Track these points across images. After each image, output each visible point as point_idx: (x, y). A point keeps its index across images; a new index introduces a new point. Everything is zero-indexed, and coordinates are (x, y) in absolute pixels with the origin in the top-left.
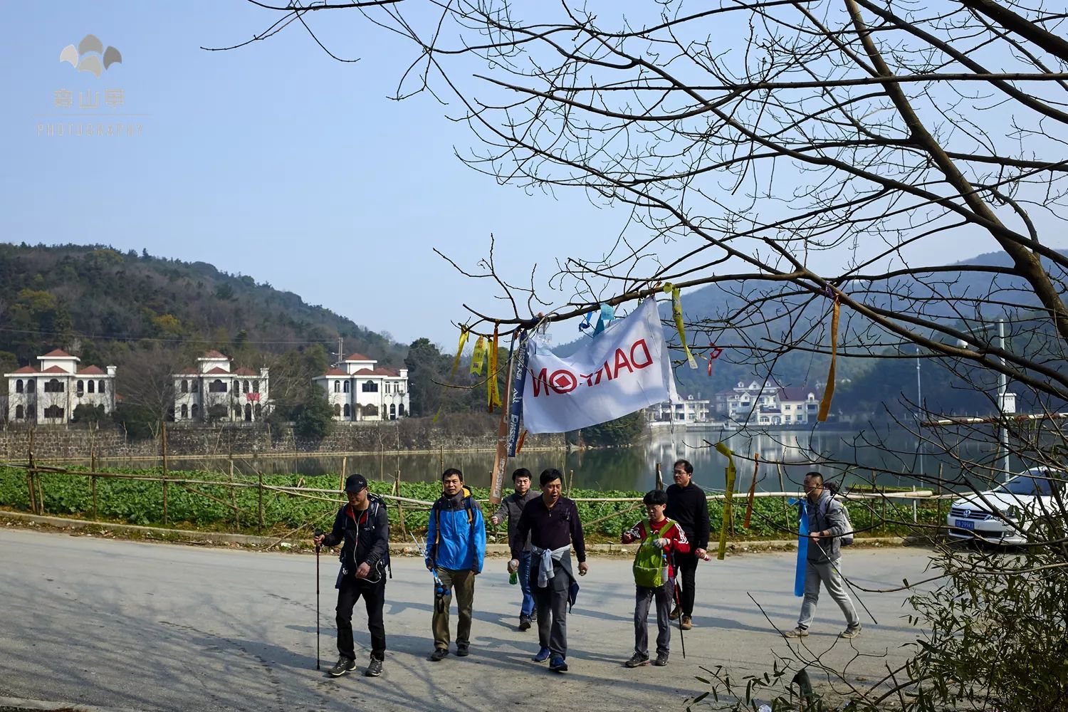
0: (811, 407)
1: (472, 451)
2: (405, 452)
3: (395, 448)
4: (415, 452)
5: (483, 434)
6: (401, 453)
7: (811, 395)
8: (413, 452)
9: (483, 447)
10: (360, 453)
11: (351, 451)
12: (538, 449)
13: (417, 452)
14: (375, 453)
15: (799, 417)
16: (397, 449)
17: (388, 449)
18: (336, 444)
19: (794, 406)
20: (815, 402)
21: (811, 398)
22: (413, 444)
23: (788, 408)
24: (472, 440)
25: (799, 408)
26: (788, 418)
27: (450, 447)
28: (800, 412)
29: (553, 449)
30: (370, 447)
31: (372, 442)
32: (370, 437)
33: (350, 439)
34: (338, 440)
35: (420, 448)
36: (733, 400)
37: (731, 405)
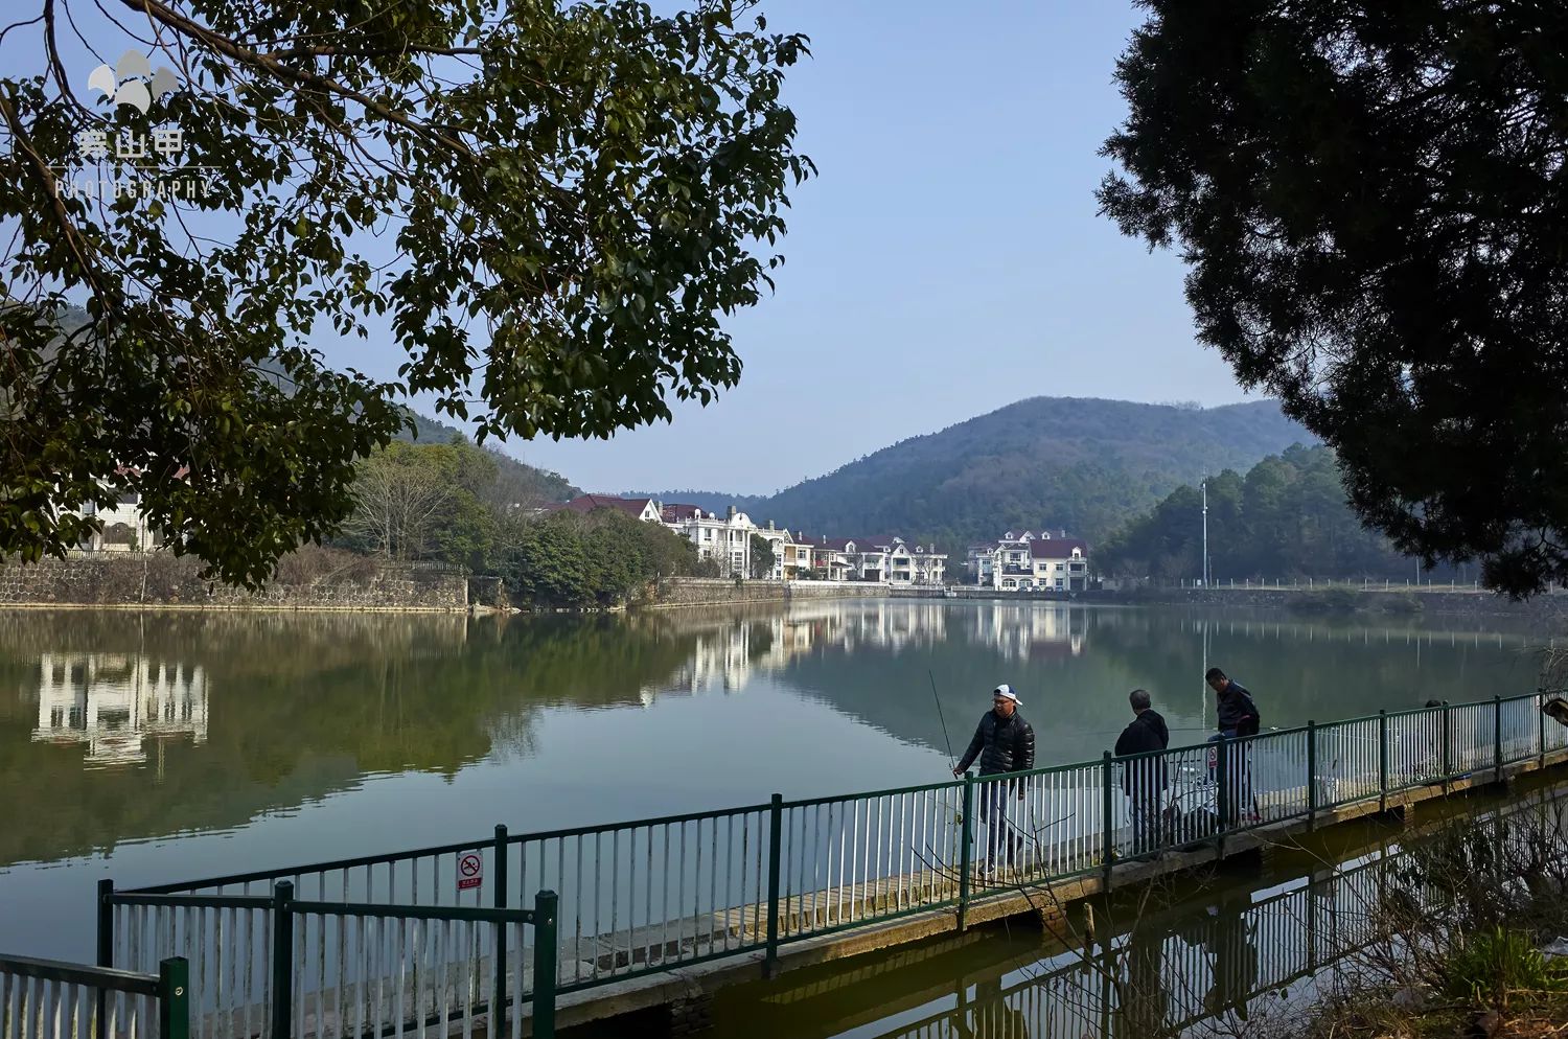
0: (1075, 567)
1: (286, 608)
2: (157, 607)
3: (136, 598)
4: (177, 607)
5: (308, 581)
6: (148, 607)
7: (1076, 551)
8: (170, 607)
9: (307, 604)
10: (69, 606)
11: (51, 601)
12: (412, 610)
13: (178, 608)
14: (99, 607)
15: (1059, 582)
16: (140, 602)
17: (124, 600)
18: (22, 589)
19: (1051, 565)
20: (1082, 560)
21: (1077, 555)
22: (173, 593)
23: (1043, 568)
24: (288, 590)
25: (1059, 568)
26: (1043, 581)
27: (243, 601)
28: (1060, 575)
29: (441, 610)
30: (89, 596)
31: (93, 588)
32: (92, 579)
33: (51, 580)
34: (26, 581)
35: (186, 599)
36: (985, 556)
37: (981, 562)
